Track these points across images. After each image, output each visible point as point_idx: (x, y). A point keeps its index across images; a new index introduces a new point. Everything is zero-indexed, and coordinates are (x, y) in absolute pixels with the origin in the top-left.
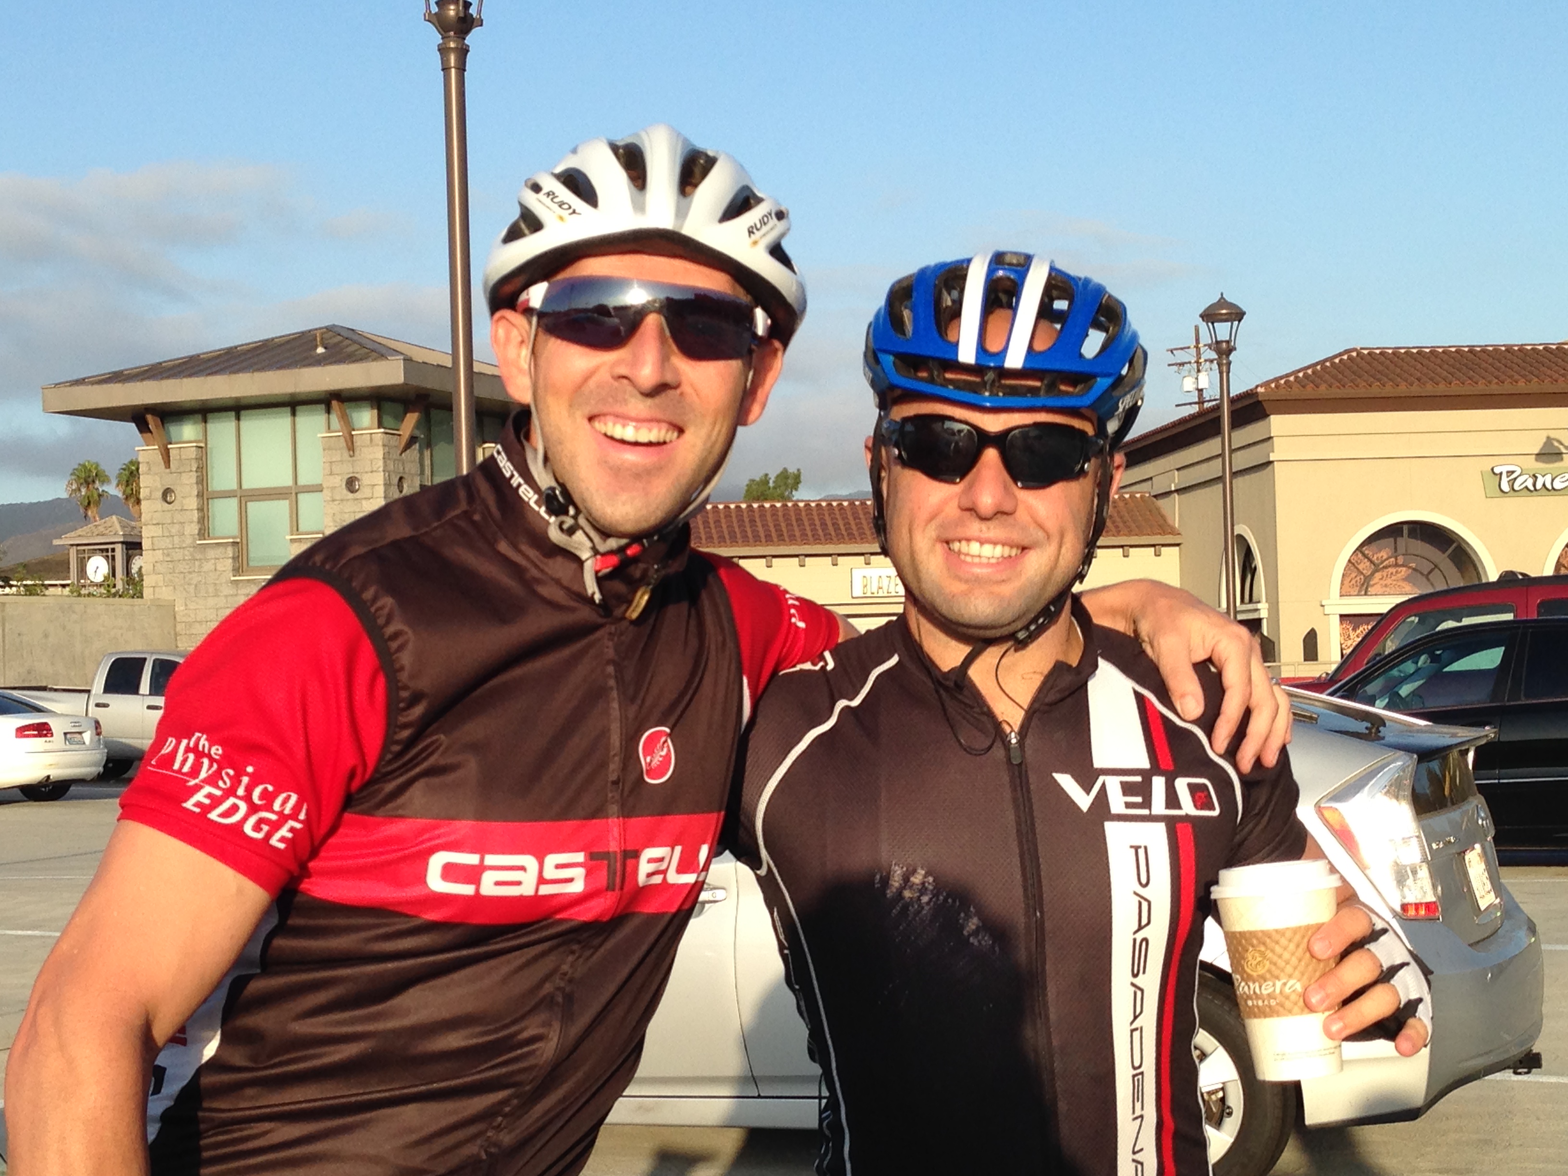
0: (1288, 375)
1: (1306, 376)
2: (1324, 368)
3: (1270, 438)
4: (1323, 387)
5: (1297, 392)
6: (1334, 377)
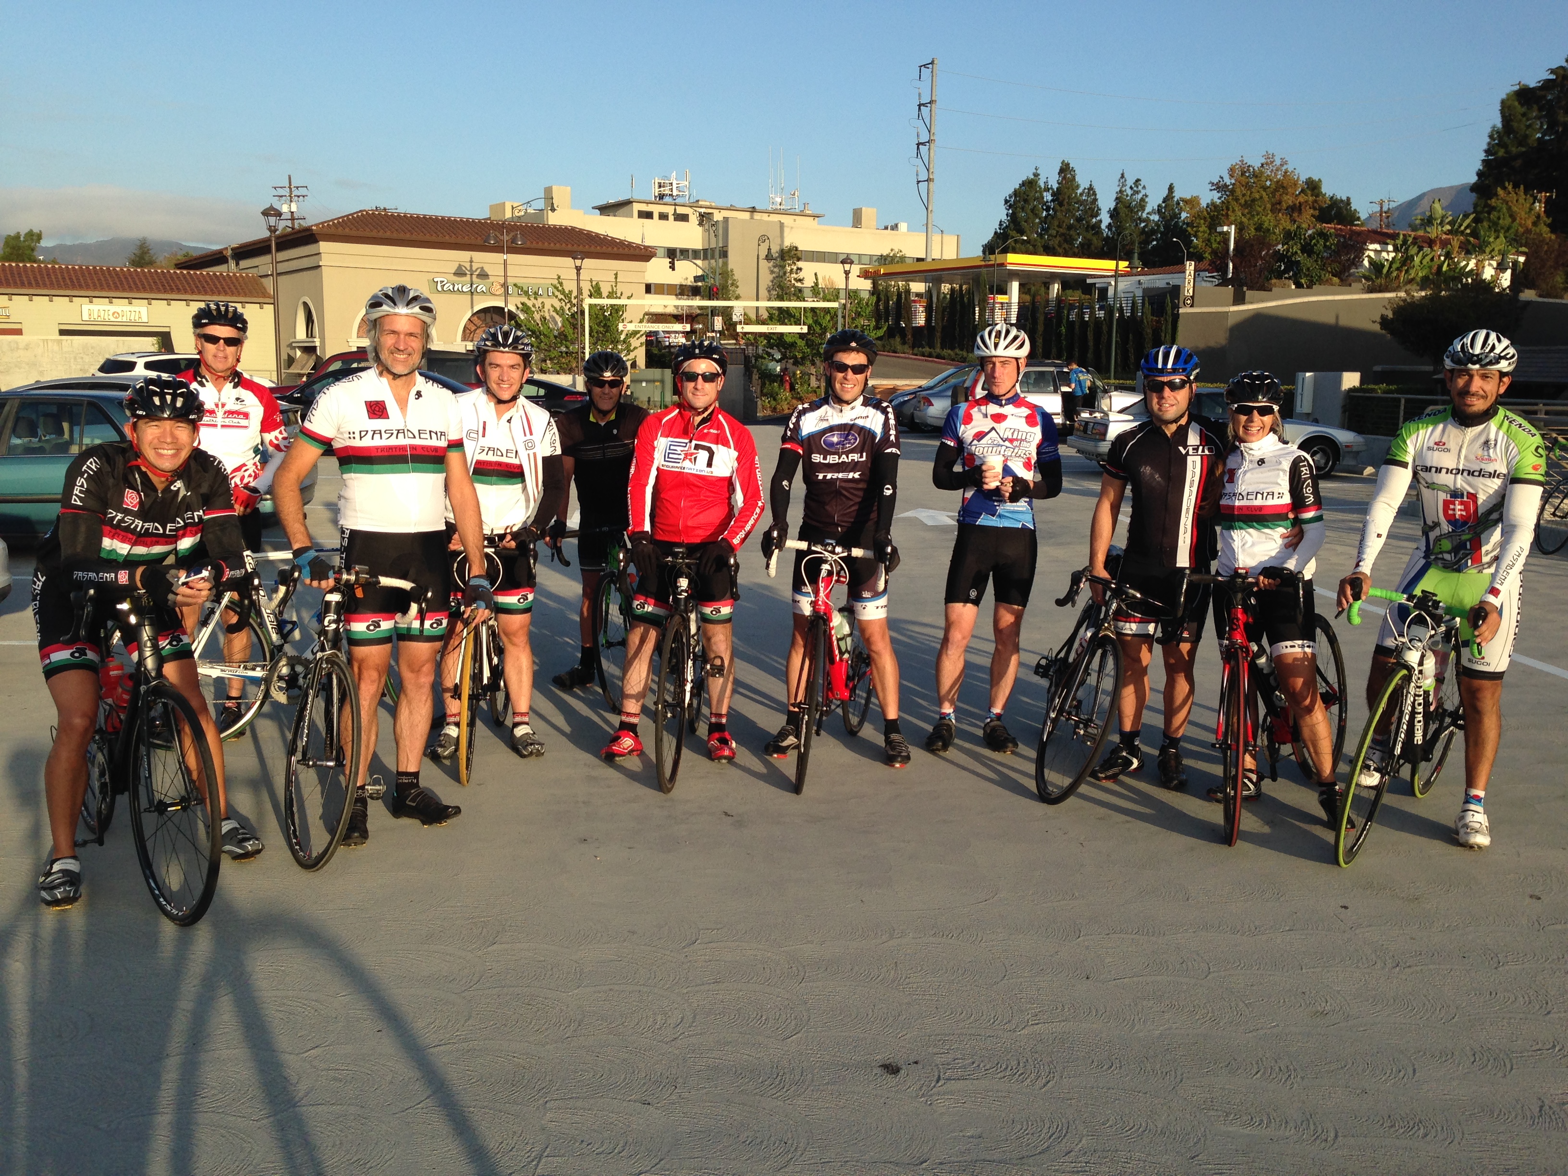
0: (329, 221)
1: (339, 222)
2: (348, 219)
3: (320, 253)
4: (347, 230)
5: (333, 231)
6: (353, 224)
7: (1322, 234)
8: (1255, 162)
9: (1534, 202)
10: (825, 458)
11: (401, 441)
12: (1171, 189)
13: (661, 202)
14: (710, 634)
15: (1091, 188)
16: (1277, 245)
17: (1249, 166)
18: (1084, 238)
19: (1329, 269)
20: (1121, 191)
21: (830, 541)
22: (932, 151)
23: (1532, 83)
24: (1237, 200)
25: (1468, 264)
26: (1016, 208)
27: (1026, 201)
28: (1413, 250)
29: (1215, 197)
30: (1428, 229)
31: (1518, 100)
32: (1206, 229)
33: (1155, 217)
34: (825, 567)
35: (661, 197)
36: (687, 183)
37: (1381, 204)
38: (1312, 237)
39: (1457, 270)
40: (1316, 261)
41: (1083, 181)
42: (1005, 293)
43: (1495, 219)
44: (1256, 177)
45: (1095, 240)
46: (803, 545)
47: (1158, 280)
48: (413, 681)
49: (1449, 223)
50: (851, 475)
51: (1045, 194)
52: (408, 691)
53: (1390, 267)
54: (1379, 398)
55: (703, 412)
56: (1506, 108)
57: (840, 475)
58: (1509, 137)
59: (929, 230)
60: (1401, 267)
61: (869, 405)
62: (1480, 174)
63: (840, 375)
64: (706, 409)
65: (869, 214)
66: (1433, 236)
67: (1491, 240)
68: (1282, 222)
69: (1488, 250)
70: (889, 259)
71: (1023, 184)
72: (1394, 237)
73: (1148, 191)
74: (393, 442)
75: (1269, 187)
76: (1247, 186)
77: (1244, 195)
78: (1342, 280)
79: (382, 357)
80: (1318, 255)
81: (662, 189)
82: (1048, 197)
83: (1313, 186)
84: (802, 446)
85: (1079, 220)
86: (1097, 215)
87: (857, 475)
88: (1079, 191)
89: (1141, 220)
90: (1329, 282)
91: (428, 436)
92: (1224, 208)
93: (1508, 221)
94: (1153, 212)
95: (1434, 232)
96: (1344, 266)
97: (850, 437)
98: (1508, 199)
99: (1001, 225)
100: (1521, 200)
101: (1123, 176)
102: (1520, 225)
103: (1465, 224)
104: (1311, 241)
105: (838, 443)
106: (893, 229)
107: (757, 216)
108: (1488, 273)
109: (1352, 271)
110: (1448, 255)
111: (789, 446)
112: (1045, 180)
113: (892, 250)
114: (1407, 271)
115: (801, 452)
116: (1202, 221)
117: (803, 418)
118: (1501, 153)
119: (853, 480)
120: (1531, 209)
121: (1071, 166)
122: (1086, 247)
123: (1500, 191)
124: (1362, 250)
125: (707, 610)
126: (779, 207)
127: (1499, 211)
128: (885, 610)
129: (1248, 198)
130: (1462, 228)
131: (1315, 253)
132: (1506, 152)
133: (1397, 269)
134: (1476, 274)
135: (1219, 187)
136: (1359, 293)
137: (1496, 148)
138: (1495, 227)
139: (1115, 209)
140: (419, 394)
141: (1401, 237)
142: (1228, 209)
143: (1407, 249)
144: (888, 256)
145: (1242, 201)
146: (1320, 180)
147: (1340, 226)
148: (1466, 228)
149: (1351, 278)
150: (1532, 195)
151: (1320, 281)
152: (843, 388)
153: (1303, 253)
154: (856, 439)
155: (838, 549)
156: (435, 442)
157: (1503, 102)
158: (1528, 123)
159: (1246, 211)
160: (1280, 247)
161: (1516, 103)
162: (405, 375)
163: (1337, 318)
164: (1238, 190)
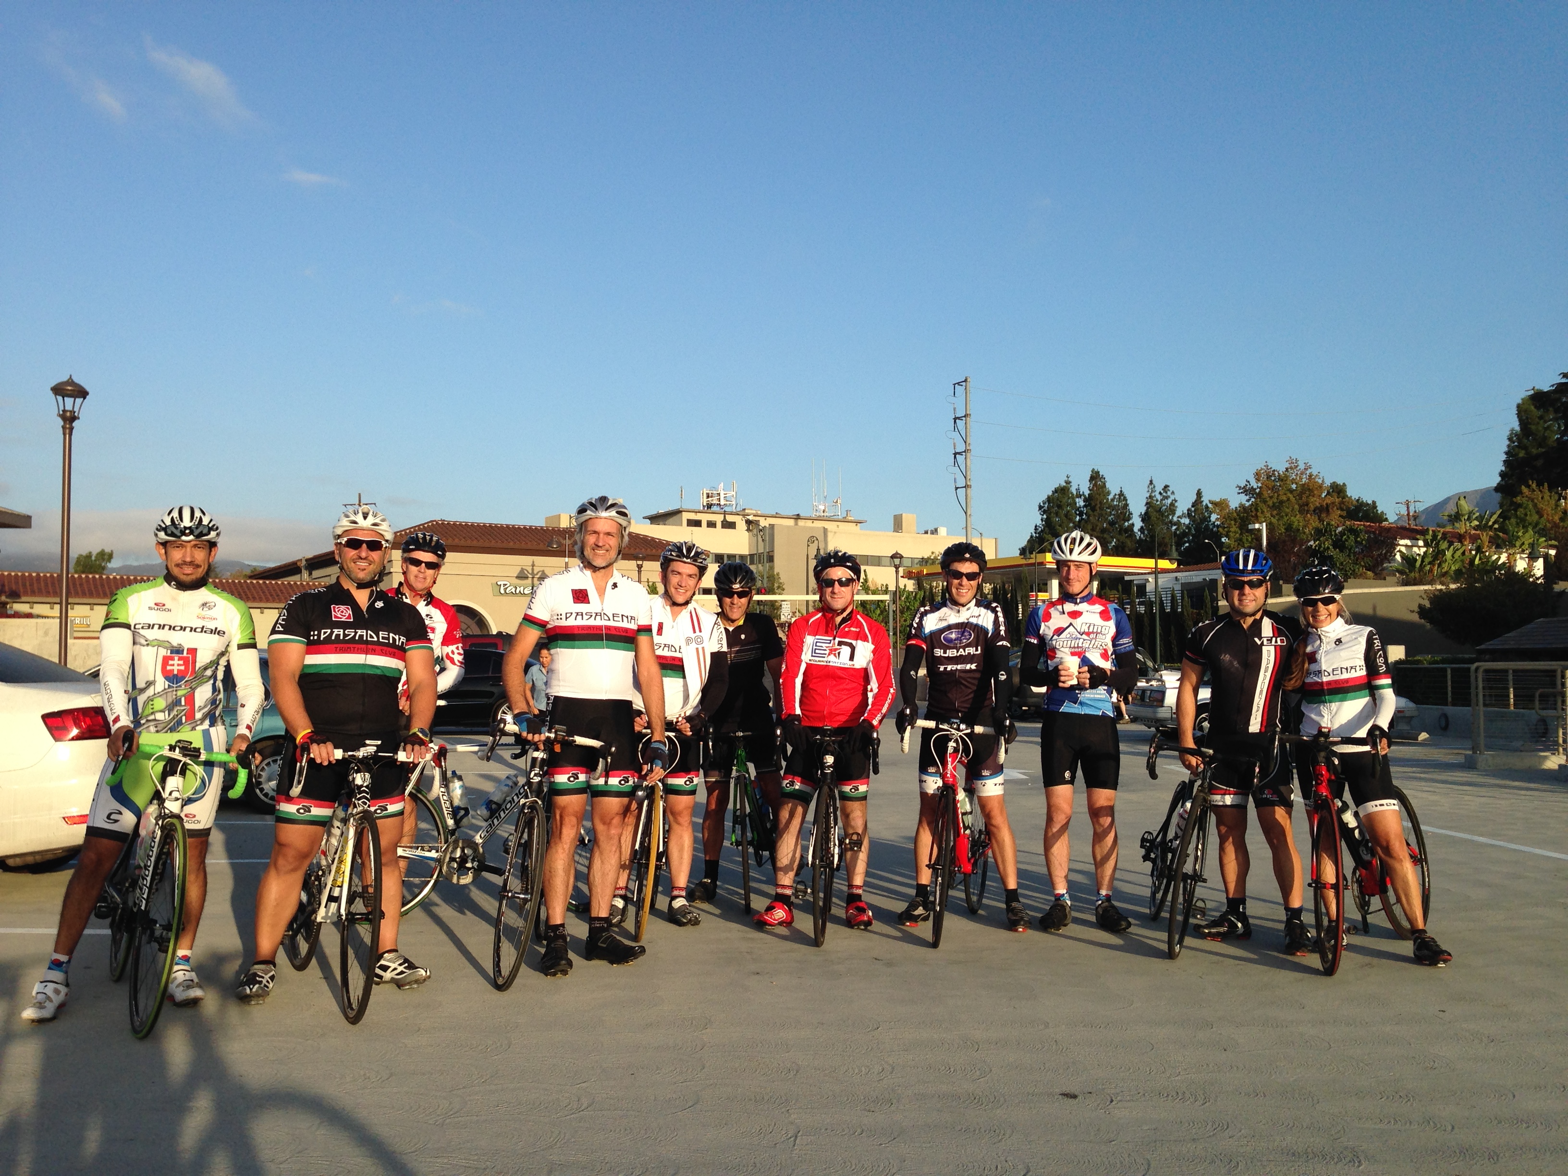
7: (1352, 531)
8: (1280, 467)
9: (1559, 499)
10: (945, 652)
11: (598, 622)
12: (1199, 494)
13: (709, 511)
14: (849, 810)
15: (1121, 494)
16: (1309, 541)
17: (1274, 471)
18: (1118, 540)
19: (1362, 563)
20: (1150, 497)
21: (955, 721)
22: (968, 460)
23: (1546, 386)
24: (1265, 502)
25: (1500, 558)
26: (1050, 513)
27: (1059, 507)
28: (1444, 545)
29: (1243, 499)
30: (1457, 525)
31: (1533, 404)
32: (1237, 530)
33: (1186, 521)
34: (952, 744)
35: (709, 506)
36: (734, 493)
37: (1408, 505)
38: (1342, 534)
39: (1490, 564)
40: (1349, 556)
41: (1113, 488)
42: (1046, 591)
43: (1522, 516)
44: (1282, 480)
45: (1129, 543)
46: (931, 724)
47: (1196, 576)
48: (604, 833)
49: (1476, 519)
50: (968, 667)
51: (1077, 500)
52: (601, 843)
53: (1423, 561)
54: (1425, 668)
55: (842, 613)
56: (1521, 411)
57: (959, 667)
58: (1528, 439)
59: (969, 533)
60: (1434, 561)
61: (981, 606)
62: (1502, 475)
63: (956, 582)
64: (844, 610)
65: (908, 519)
66: (1463, 531)
67: (1520, 534)
68: (1311, 521)
69: (1518, 544)
70: (930, 561)
71: (1056, 491)
72: (1424, 532)
73: (1176, 496)
74: (592, 622)
75: (1294, 490)
76: (1273, 488)
77: (1271, 497)
78: (1376, 574)
79: (586, 553)
80: (1350, 550)
81: (710, 499)
82: (1080, 502)
83: (1338, 490)
84: (926, 642)
85: (1112, 524)
86: (1129, 519)
87: (973, 667)
88: (1110, 497)
89: (1172, 523)
90: (1362, 576)
91: (620, 619)
92: (1253, 509)
93: (1535, 517)
94: (1183, 516)
95: (1461, 527)
96: (1377, 560)
97: (966, 634)
98: (1533, 496)
99: (1036, 529)
100: (1547, 497)
101: (1151, 482)
102: (1548, 521)
103: (1492, 520)
104: (1342, 537)
105: (955, 640)
106: (932, 533)
107: (801, 523)
108: (1521, 565)
109: (1385, 565)
110: (1479, 550)
111: (914, 642)
112: (1077, 487)
113: (933, 553)
114: (1440, 565)
115: (925, 648)
116: (1233, 522)
117: (925, 618)
118: (1522, 454)
119: (971, 671)
120: (1557, 506)
121: (1101, 474)
122: (1120, 549)
123: (1524, 489)
124: (1394, 545)
125: (847, 789)
126: (822, 514)
127: (1525, 508)
128: (1002, 787)
129: (1275, 500)
130: (1490, 523)
131: (1347, 548)
132: (1527, 453)
133: (1430, 563)
134: (1509, 568)
135: (1246, 490)
136: (1392, 586)
137: (1517, 450)
138: (1523, 523)
139: (1146, 513)
140: (615, 585)
141: (1431, 532)
142: (1257, 510)
143: (1437, 544)
144: (929, 558)
145: (1270, 503)
146: (1344, 484)
147: (1368, 524)
148: (1494, 523)
149: (1385, 572)
150: (1557, 493)
151: (1355, 575)
152: (958, 594)
153: (1335, 548)
154: (971, 635)
155: (963, 726)
156: (625, 624)
157: (1518, 406)
158: (1546, 425)
159: (1275, 512)
160: (1312, 543)
161: (1532, 408)
162: (604, 568)
163: (1374, 608)
164: (1265, 493)
